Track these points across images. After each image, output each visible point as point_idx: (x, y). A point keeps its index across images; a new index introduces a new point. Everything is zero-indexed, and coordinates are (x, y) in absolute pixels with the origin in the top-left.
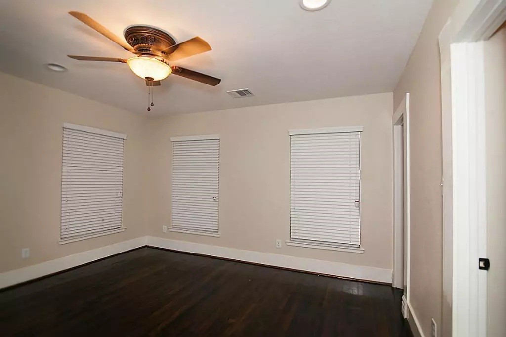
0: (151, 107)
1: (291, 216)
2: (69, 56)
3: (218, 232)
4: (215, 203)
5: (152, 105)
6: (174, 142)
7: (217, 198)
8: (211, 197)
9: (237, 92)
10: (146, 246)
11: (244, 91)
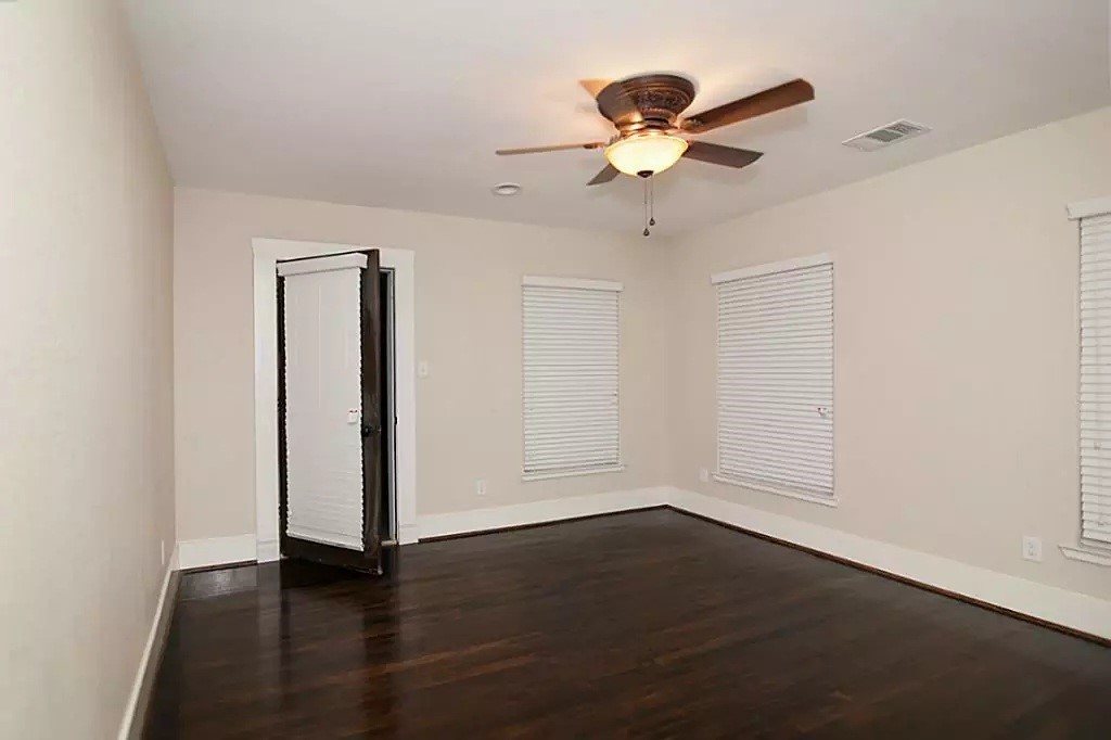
0: (650, 228)
1: (1084, 471)
2: (498, 153)
3: (832, 494)
4: (822, 421)
5: (652, 222)
6: (719, 284)
7: (830, 409)
8: (812, 408)
9: (869, 136)
10: (666, 507)
11: (893, 128)
